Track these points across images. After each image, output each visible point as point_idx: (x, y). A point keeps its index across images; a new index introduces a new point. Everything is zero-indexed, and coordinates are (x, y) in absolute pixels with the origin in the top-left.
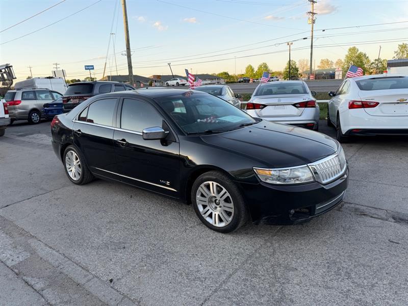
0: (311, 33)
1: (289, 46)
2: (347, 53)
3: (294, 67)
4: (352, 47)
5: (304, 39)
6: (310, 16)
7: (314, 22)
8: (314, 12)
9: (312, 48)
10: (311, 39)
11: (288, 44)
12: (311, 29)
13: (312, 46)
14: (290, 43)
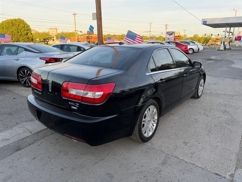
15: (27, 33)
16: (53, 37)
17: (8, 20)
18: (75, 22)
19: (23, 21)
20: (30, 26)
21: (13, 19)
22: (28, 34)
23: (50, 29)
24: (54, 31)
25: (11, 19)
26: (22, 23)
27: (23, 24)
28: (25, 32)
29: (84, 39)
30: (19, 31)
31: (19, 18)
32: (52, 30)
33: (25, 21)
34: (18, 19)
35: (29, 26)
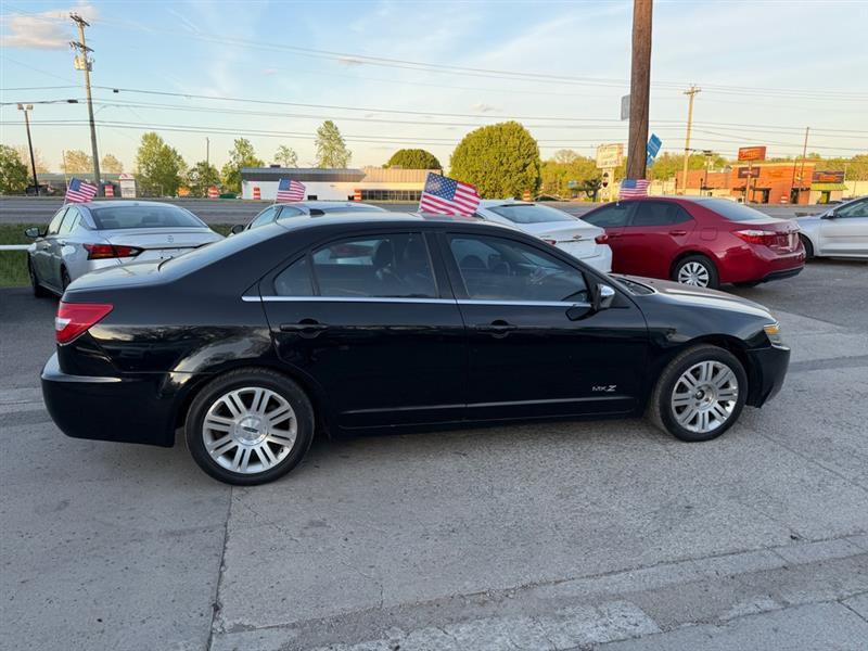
0: (85, 91)
1: (22, 112)
2: (141, 145)
3: (14, 162)
4: (149, 132)
5: (71, 101)
6: (79, 52)
7: (89, 67)
8: (87, 45)
9: (93, 126)
10: (87, 105)
11: (21, 108)
12: (85, 83)
13: (92, 121)
14: (25, 106)
15: (525, 166)
16: (606, 175)
17: (482, 129)
18: (690, 118)
19: (522, 129)
20: (539, 144)
21: (494, 124)
22: (527, 168)
23: (602, 148)
24: (611, 156)
25: (490, 124)
26: (516, 134)
27: (518, 138)
28: (520, 162)
29: (726, 180)
30: (504, 161)
31: (510, 120)
32: (607, 153)
33: (525, 128)
34: (507, 124)
35: (534, 143)
